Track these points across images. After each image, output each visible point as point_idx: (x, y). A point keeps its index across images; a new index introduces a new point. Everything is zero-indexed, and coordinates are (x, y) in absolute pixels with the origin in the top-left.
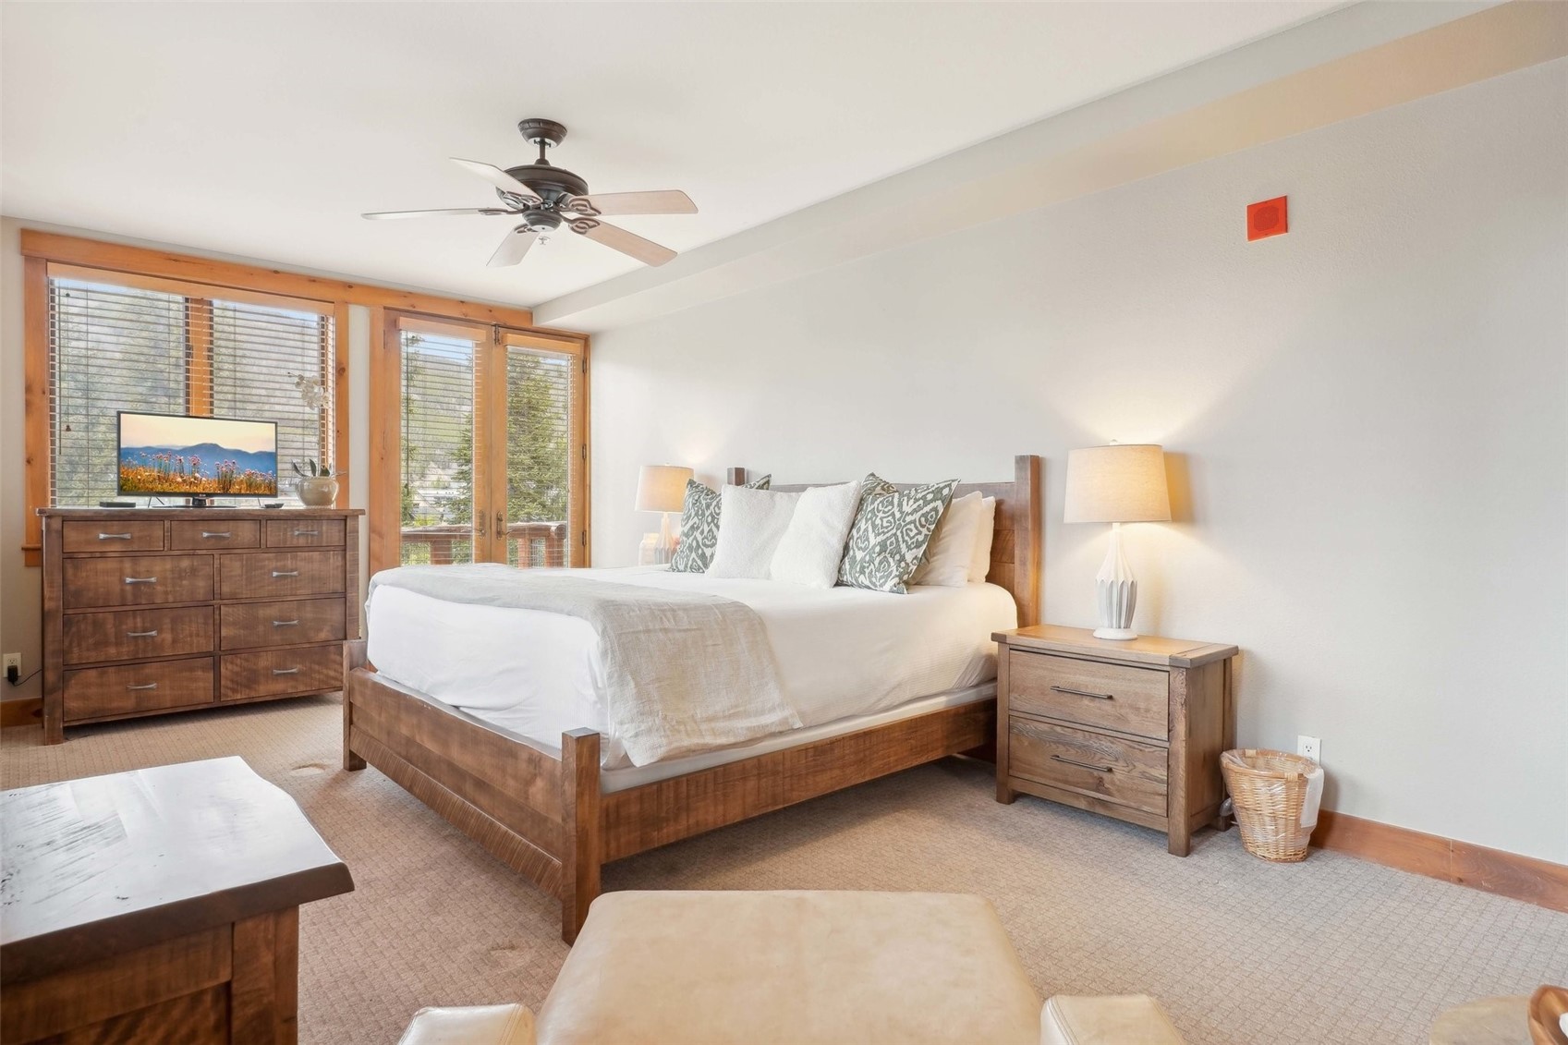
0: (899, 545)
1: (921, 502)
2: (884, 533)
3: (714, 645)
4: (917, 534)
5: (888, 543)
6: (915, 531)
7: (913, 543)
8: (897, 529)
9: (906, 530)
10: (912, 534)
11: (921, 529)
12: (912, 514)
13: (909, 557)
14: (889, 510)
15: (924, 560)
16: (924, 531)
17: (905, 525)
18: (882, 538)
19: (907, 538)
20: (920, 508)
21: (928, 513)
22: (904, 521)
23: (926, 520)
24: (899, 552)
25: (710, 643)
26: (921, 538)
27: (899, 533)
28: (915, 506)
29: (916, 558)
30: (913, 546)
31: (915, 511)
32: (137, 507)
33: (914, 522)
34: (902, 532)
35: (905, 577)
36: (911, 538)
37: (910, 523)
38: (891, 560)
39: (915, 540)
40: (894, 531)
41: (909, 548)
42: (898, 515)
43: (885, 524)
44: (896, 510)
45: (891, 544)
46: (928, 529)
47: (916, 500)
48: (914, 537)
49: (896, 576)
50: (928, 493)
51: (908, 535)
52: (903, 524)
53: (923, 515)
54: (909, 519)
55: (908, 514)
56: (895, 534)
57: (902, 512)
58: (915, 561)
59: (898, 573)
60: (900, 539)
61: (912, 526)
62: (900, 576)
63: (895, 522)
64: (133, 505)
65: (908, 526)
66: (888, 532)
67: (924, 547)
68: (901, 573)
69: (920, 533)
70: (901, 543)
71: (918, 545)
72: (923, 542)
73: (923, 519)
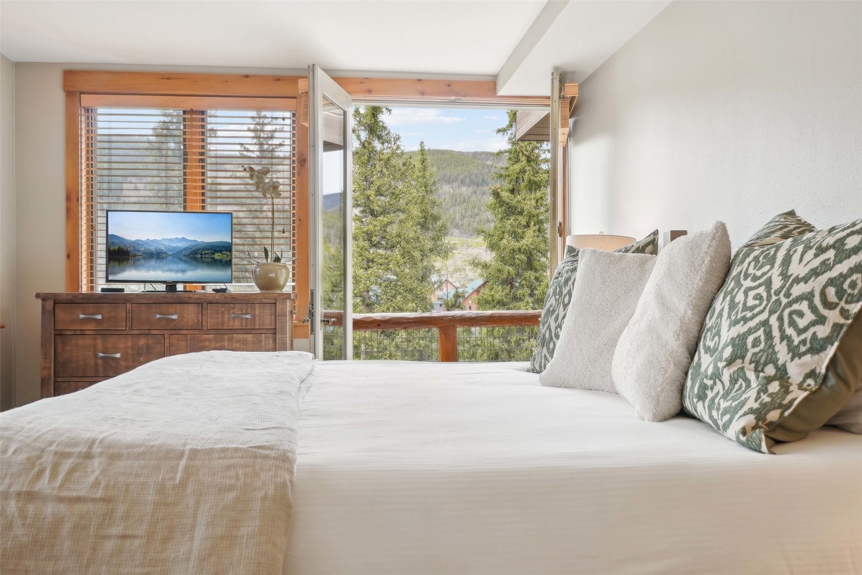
0: (772, 346)
1: (831, 254)
2: (745, 320)
3: (124, 537)
4: (813, 324)
5: (750, 340)
6: (809, 317)
7: (804, 342)
8: (771, 313)
9: (791, 314)
10: (802, 323)
11: (825, 312)
12: (806, 279)
13: (796, 371)
14: (764, 274)
15: (832, 381)
16: (833, 316)
17: (790, 304)
18: (741, 329)
19: (790, 331)
20: (826, 266)
21: (843, 277)
22: (788, 295)
23: (840, 293)
24: (774, 361)
25: (116, 530)
26: (823, 331)
27: (773, 321)
28: (816, 263)
29: (812, 374)
30: (803, 349)
31: (815, 273)
32: (125, 292)
33: (809, 297)
34: (780, 319)
35: (774, 416)
36: (800, 332)
37: (799, 299)
38: (751, 375)
39: (808, 335)
40: (765, 316)
41: (795, 353)
42: (777, 283)
43: (751, 302)
44: (776, 272)
45: (756, 343)
46: (844, 313)
47: (821, 250)
48: (806, 329)
49: (751, 411)
50: (848, 235)
51: (792, 324)
52: (784, 301)
53: (831, 282)
54: (797, 290)
55: (797, 280)
56: (765, 323)
57: (784, 275)
58: (810, 382)
59: (756, 406)
60: (776, 333)
61: (804, 306)
62: (760, 414)
63: (769, 297)
64: (122, 290)
65: (796, 307)
66: (752, 318)
67: (831, 351)
68: (764, 405)
69: (821, 320)
70: (777, 340)
71: (817, 347)
72: (829, 340)
73: (831, 292)
